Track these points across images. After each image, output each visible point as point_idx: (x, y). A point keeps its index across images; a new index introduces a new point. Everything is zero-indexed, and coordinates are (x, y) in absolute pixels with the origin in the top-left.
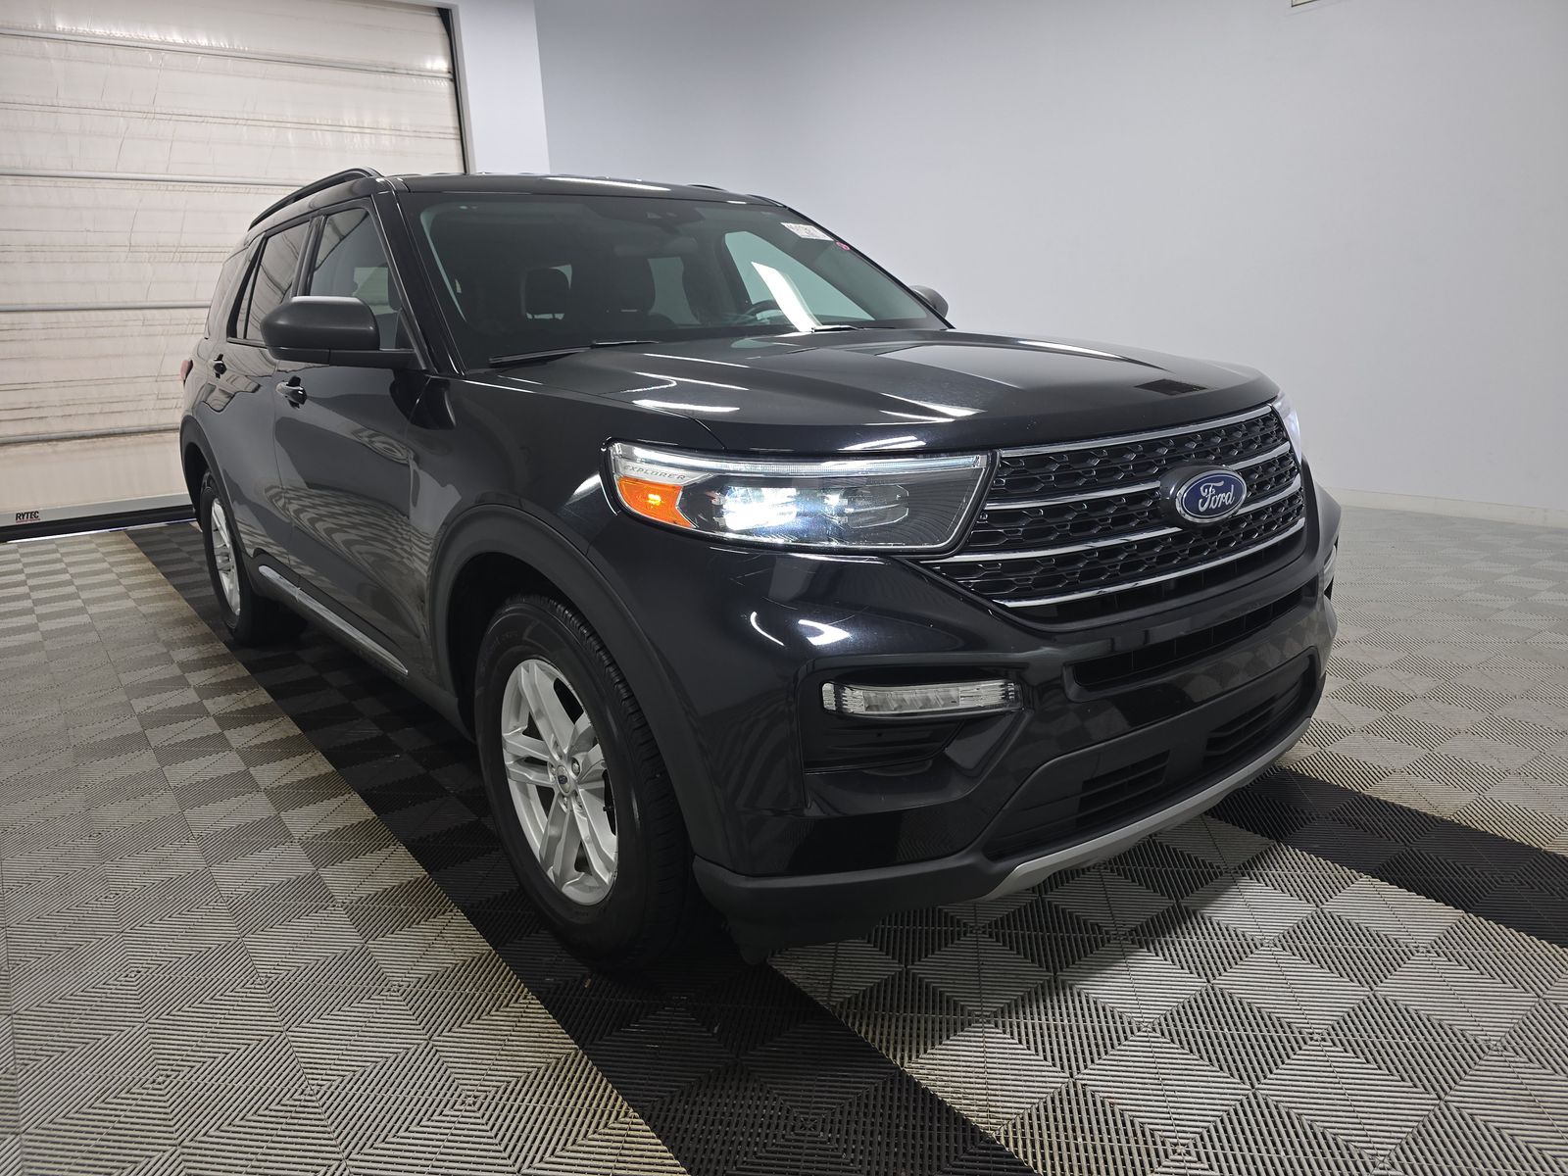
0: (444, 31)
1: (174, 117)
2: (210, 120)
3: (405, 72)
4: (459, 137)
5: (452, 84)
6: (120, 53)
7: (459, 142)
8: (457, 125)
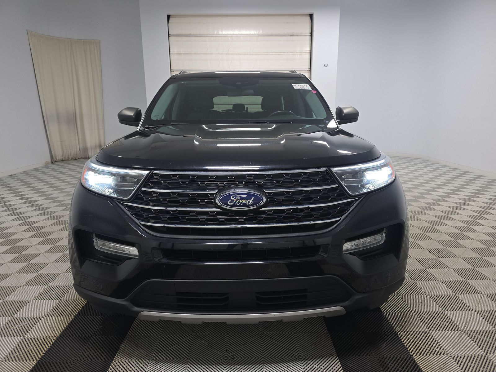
0: (311, 21)
1: (233, 54)
2: (241, 54)
3: (296, 35)
4: (310, 53)
5: (311, 37)
6: (223, 38)
7: (310, 55)
8: (310, 50)
